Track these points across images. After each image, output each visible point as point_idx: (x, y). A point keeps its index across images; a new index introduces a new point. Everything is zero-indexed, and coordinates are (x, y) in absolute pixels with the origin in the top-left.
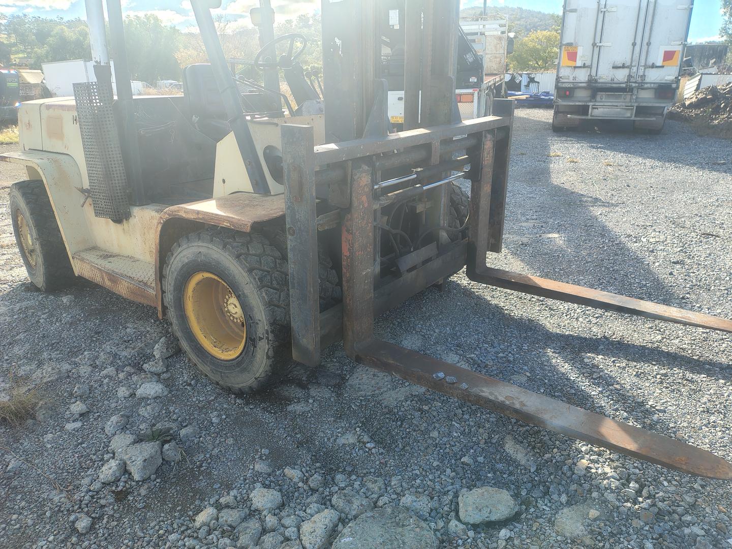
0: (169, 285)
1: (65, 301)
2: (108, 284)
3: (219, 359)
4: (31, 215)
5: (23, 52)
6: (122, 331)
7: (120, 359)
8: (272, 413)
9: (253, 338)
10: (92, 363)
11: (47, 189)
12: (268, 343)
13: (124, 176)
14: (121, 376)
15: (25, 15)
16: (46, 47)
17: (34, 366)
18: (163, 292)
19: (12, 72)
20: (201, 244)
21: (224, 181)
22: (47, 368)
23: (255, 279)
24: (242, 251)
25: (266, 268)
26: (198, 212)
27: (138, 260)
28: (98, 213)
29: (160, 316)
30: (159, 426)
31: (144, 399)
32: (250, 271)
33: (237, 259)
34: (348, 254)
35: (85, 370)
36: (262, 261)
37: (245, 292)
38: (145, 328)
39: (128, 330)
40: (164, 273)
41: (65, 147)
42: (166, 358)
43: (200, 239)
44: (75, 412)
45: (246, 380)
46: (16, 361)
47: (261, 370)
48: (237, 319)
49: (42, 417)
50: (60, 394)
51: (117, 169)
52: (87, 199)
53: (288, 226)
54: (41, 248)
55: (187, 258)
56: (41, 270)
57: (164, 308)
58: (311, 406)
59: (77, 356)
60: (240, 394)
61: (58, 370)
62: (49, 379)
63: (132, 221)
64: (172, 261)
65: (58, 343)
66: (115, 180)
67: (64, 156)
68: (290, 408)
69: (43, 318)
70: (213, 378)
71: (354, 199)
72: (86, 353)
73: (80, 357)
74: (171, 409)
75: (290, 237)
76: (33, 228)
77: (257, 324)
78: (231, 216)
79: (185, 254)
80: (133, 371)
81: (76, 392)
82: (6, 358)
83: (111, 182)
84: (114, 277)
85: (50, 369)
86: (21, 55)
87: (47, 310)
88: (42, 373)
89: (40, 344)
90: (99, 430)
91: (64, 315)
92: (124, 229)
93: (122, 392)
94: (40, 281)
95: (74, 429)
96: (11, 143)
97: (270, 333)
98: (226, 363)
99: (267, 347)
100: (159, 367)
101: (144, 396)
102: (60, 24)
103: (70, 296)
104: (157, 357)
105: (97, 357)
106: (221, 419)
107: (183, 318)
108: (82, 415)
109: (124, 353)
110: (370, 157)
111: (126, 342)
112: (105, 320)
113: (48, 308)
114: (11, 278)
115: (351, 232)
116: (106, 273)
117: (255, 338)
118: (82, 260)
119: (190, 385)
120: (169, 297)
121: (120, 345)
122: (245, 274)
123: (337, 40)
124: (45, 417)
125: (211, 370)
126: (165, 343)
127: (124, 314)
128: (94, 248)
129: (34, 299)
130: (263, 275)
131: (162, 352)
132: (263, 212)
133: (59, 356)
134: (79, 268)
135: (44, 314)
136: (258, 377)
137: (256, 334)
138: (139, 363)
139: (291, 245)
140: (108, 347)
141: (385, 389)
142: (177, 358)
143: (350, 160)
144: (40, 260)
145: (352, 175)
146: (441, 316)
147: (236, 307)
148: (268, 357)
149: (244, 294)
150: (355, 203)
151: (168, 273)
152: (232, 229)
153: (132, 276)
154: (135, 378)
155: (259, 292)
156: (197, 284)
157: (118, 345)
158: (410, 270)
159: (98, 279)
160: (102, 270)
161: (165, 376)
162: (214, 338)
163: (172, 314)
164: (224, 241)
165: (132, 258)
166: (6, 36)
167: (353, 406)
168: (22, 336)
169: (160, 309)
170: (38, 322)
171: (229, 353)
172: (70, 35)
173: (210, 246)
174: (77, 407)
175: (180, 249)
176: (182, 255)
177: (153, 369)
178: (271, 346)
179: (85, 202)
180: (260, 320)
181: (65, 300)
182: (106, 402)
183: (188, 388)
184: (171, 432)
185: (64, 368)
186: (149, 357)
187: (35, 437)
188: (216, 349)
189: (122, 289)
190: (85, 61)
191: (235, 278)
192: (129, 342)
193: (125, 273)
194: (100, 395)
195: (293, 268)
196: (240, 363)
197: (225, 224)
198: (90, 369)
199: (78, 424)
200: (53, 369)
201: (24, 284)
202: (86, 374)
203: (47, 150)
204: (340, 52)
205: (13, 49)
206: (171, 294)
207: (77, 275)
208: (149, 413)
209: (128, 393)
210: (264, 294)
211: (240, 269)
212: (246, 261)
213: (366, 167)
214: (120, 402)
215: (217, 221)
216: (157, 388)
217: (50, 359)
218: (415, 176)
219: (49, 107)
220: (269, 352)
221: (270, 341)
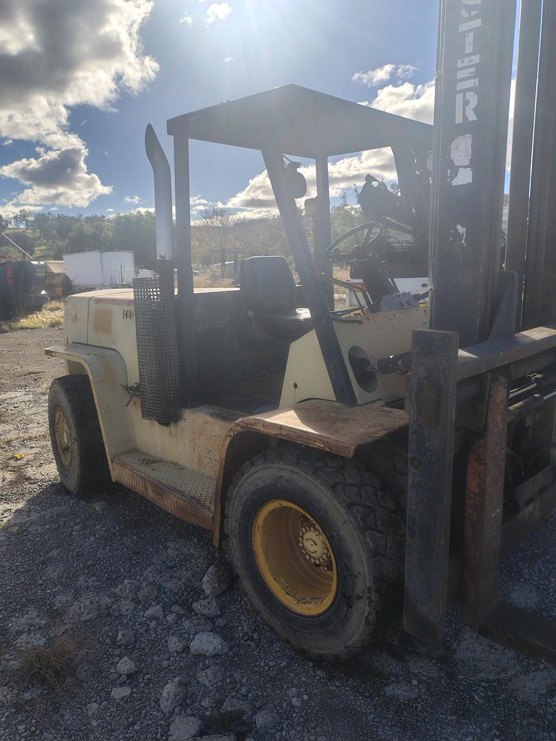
0: (235, 511)
1: (97, 508)
2: (151, 495)
3: (294, 612)
4: (72, 413)
5: (45, 244)
6: (163, 552)
7: (165, 593)
8: (366, 697)
9: (347, 595)
10: (134, 597)
11: (93, 386)
12: (370, 605)
13: (179, 376)
14: (170, 618)
15: (49, 214)
16: (67, 241)
17: (70, 597)
18: (224, 516)
19: (42, 263)
20: (282, 466)
21: (295, 386)
22: (85, 601)
23: (356, 518)
24: (338, 480)
25: (368, 503)
26: (281, 427)
27: (184, 468)
28: (145, 415)
29: (216, 543)
30: (227, 707)
31: (201, 656)
32: (349, 507)
33: (331, 490)
34: (477, 490)
35: (126, 606)
36: (363, 494)
37: (341, 533)
38: (188, 549)
39: (170, 551)
40: (229, 494)
41: (112, 342)
42: (218, 596)
43: (281, 459)
44: (122, 672)
45: (332, 647)
46: (51, 587)
47: (356, 638)
48: (314, 558)
49: (84, 674)
50: (101, 639)
51: (173, 368)
52: (132, 397)
53: (410, 455)
54: (80, 449)
55: (263, 481)
56: (75, 471)
57: (224, 536)
58: (416, 690)
59: (116, 586)
60: (319, 662)
61: (97, 605)
62: (88, 617)
63: (181, 424)
64: (242, 481)
65: (94, 565)
66: (169, 380)
67: (111, 352)
68: (389, 690)
69: (76, 530)
70: (282, 634)
71: (490, 420)
72: (126, 581)
73: (120, 586)
74: (237, 676)
75: (412, 470)
76: (73, 427)
77: (356, 577)
78: (325, 435)
79: (260, 475)
80: (182, 612)
81: (120, 640)
82: (40, 582)
83: (164, 383)
84: (160, 489)
85: (88, 603)
86: (43, 248)
87: (79, 520)
88: (80, 608)
89: (75, 565)
90: (153, 704)
91: (98, 527)
92: (170, 432)
93: (174, 643)
94: (73, 483)
95: (123, 698)
96: (35, 328)
97: (373, 592)
98: (303, 618)
99: (367, 609)
100: (213, 610)
101: (200, 652)
102: (78, 220)
103: (102, 503)
104: (208, 592)
105: (139, 589)
106: (303, 700)
107: (249, 552)
108: (129, 676)
109: (169, 585)
110: (507, 366)
111: (168, 568)
112: (142, 536)
113: (80, 517)
114: (41, 477)
115: (483, 462)
116: (152, 483)
117: (350, 596)
118: (123, 465)
119: (252, 639)
120: (233, 524)
121: (163, 573)
122: (343, 511)
123: (459, 228)
124: (87, 675)
125: (281, 624)
126: (215, 574)
127: (162, 528)
128: (134, 451)
129: (65, 504)
130: (366, 513)
131: (214, 587)
132: (362, 431)
133: (97, 583)
134: (117, 472)
135: (76, 524)
136: (350, 647)
137: (353, 591)
138: (188, 601)
139: (414, 480)
140: (150, 575)
141: (513, 672)
142: (230, 596)
143: (489, 371)
144: (76, 462)
145: (490, 389)
146: (548, 557)
147: (316, 544)
148: (368, 623)
149: (339, 535)
150: (491, 426)
151: (234, 495)
152: (327, 452)
153: (181, 490)
154: (186, 624)
155: (361, 536)
156: (270, 513)
157: (161, 572)
158: (528, 503)
159: (139, 487)
160: (145, 479)
161: (220, 622)
162: (285, 580)
163: (234, 545)
164: (313, 465)
165: (176, 464)
166: (32, 231)
167: (477, 698)
168: (54, 553)
169: (217, 534)
170: (71, 534)
171: (308, 605)
172: (89, 230)
173: (296, 470)
174: (125, 665)
175: (254, 469)
176: (255, 476)
177: (205, 611)
178: (374, 609)
179: (130, 401)
180: (360, 573)
181: (98, 506)
182: (156, 658)
183: (252, 644)
184: (245, 718)
185: (104, 602)
186: (198, 593)
187: (78, 706)
188: (290, 597)
189: (169, 504)
190: (101, 252)
191: (328, 513)
192: (172, 569)
193: (173, 485)
194: (148, 645)
195: (414, 510)
196: (322, 624)
197: (317, 444)
198: (132, 605)
199: (125, 691)
200: (91, 603)
201: (53, 485)
202: (129, 612)
203: (92, 344)
204: (463, 242)
205: (37, 242)
206: (236, 522)
207: (114, 481)
208: (210, 681)
209: (181, 646)
210: (368, 539)
211: (335, 502)
212: (344, 493)
213: (503, 379)
214: (172, 659)
215: (306, 441)
216: (215, 642)
217: (87, 588)
218: (535, 385)
219: (98, 301)
220: (370, 617)
221: (373, 602)
